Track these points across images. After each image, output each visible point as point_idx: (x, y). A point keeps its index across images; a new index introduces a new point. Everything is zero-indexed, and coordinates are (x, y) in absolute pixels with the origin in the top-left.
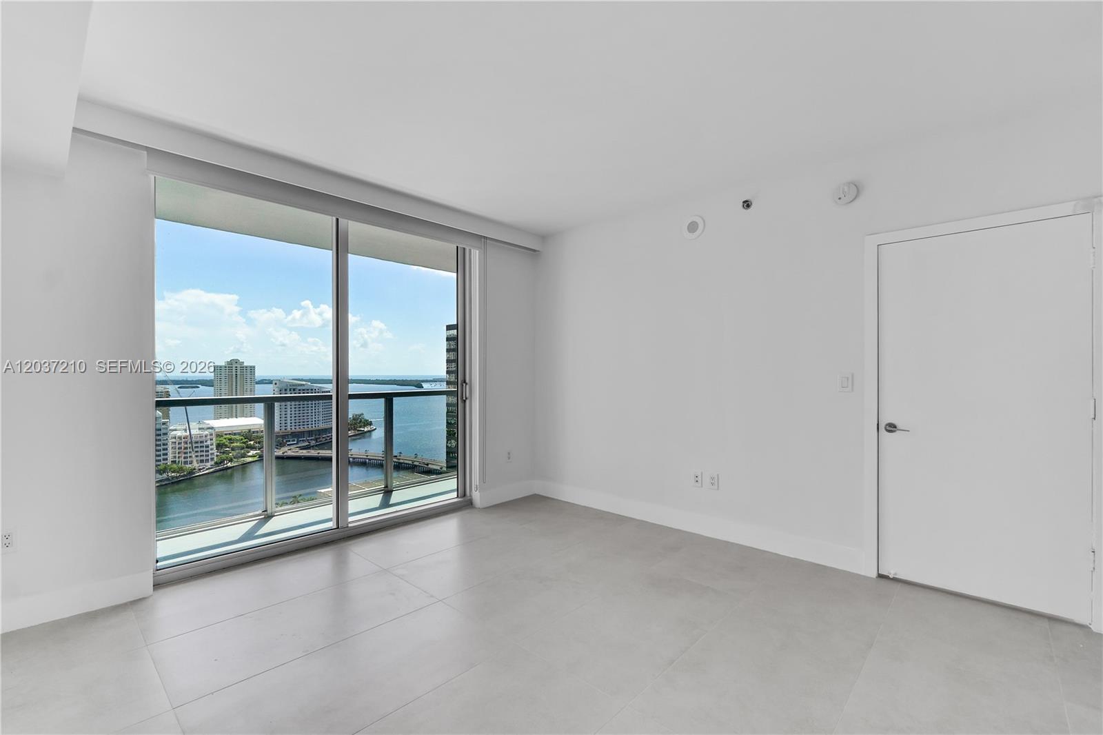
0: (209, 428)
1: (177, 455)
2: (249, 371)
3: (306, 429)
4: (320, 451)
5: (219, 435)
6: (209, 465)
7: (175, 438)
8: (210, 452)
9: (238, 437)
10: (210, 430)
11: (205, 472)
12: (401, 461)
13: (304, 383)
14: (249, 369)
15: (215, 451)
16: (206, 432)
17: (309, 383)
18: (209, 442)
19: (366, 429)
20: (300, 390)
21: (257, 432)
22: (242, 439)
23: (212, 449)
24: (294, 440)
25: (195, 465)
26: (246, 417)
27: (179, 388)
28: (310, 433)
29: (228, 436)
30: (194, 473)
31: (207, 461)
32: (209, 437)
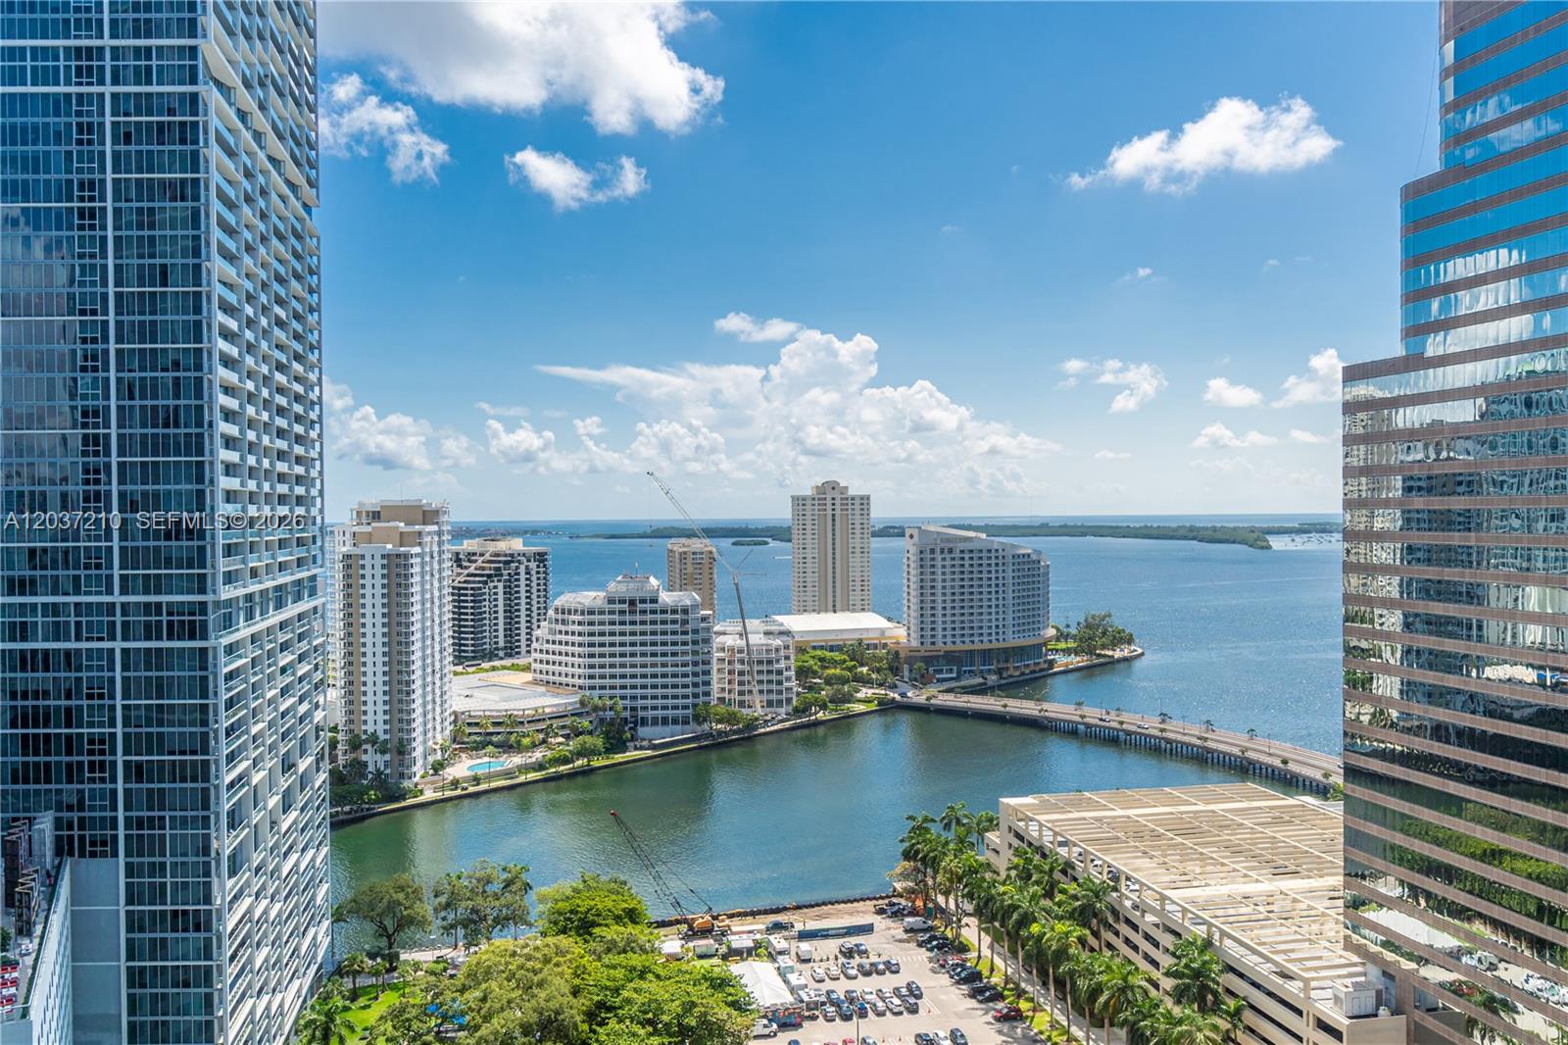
0: (782, 633)
1: (727, 686)
2: (857, 507)
3: (978, 646)
4: (1011, 702)
5: (801, 650)
6: (782, 711)
7: (723, 650)
8: (786, 684)
9: (837, 656)
10: (785, 638)
11: (776, 728)
12: (1211, 745)
13: (971, 534)
14: (857, 502)
15: (793, 683)
16: (778, 642)
17: (983, 536)
18: (782, 665)
19: (1118, 654)
20: (962, 552)
21: (875, 646)
22: (845, 661)
23: (788, 679)
24: (951, 671)
25: (759, 711)
26: (854, 611)
27: (734, 544)
28: (986, 655)
29: (819, 653)
30: (756, 728)
31: (780, 703)
32: (782, 653)
